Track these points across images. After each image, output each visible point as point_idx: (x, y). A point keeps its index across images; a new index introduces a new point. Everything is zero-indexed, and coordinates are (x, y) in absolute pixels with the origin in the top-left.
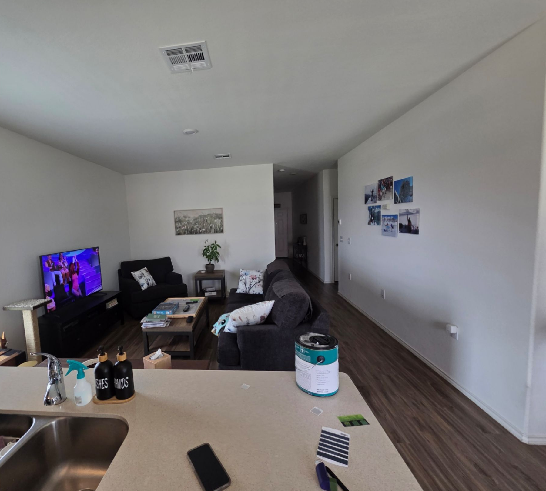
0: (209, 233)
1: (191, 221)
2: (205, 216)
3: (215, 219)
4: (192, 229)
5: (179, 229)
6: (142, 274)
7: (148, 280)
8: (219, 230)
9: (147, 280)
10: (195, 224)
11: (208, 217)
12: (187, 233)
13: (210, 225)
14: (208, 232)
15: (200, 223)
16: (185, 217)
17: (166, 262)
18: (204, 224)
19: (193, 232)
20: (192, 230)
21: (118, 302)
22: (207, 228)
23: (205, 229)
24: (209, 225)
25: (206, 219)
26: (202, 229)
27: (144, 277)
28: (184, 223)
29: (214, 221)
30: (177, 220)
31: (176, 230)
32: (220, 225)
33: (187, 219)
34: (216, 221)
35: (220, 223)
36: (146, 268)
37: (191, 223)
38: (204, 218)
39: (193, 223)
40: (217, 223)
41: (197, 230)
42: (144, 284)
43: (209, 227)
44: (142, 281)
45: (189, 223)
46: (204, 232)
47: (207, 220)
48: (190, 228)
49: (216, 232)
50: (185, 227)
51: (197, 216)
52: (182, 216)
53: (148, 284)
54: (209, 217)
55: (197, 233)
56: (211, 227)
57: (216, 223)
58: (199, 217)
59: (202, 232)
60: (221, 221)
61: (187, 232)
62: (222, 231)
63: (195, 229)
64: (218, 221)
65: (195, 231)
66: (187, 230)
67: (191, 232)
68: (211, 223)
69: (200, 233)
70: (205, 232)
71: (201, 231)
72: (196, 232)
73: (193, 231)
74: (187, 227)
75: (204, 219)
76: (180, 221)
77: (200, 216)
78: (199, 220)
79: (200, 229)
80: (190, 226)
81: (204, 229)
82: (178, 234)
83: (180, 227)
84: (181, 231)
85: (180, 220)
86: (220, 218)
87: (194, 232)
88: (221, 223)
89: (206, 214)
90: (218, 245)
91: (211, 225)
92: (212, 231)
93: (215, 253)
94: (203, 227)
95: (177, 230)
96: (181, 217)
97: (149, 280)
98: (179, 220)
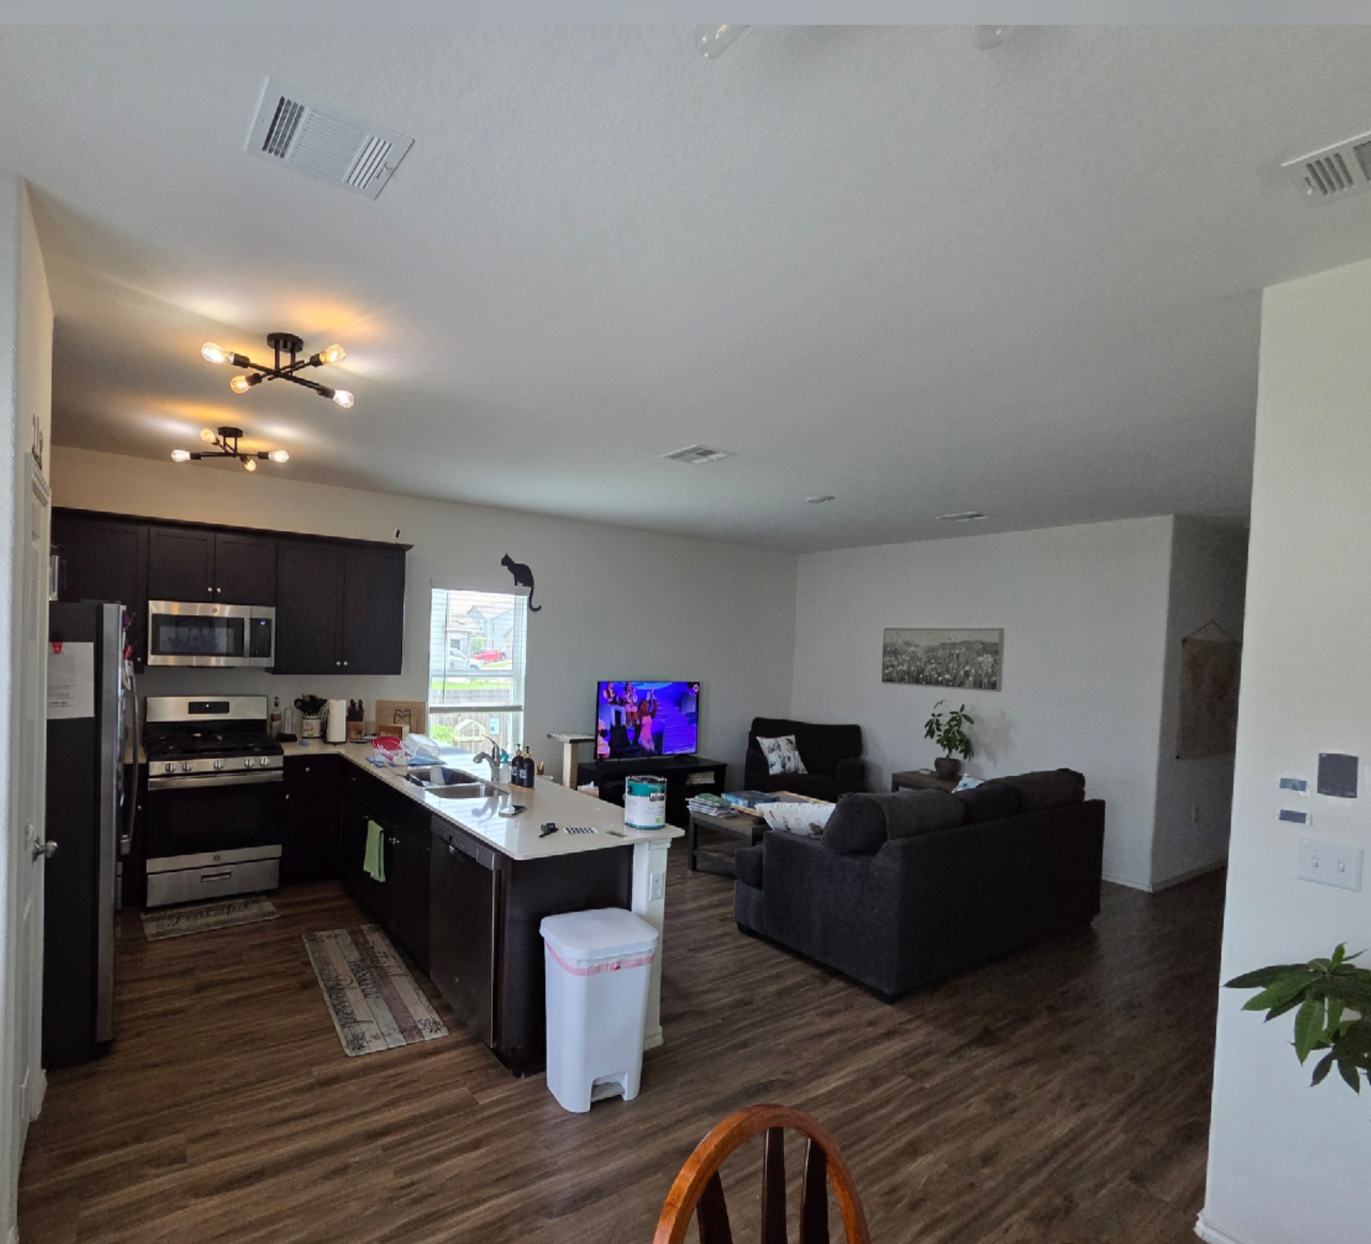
0: (960, 686)
1: (920, 654)
2: (954, 645)
3: (979, 654)
4: (921, 671)
5: (890, 669)
6: (777, 745)
7: (787, 760)
8: (985, 680)
9: (784, 758)
10: (929, 662)
11: (961, 648)
12: (907, 681)
13: (963, 668)
14: (958, 683)
15: (940, 661)
16: (908, 644)
17: (850, 737)
18: (951, 665)
19: (920, 681)
20: (919, 673)
21: (715, 779)
22: (956, 674)
23: (951, 676)
24: (961, 667)
25: (957, 651)
26: (944, 675)
27: (778, 751)
28: (904, 656)
29: (976, 659)
30: (888, 649)
31: (884, 670)
32: (990, 670)
33: (912, 649)
34: (980, 659)
35: (990, 665)
36: (792, 738)
37: (920, 659)
38: (951, 650)
39: (924, 660)
40: (983, 665)
41: (931, 675)
42: (775, 763)
43: (962, 673)
44: (772, 757)
45: (914, 658)
46: (947, 683)
47: (958, 655)
48: (916, 669)
49: (978, 685)
50: (905, 668)
51: (935, 644)
52: (901, 641)
53: (784, 766)
54: (963, 650)
55: (930, 682)
56: (967, 674)
57: (981, 664)
58: (940, 647)
59: (942, 680)
60: (995, 660)
61: (907, 678)
62: (993, 686)
63: (926, 673)
64: (987, 659)
65: (926, 676)
66: (908, 673)
67: (917, 678)
68: (967, 664)
69: (938, 683)
70: (950, 684)
71: (940, 679)
72: (928, 679)
73: (921, 676)
74: (909, 667)
75: (953, 652)
76: (895, 653)
77: (943, 646)
78: (940, 653)
79: (940, 675)
80: (917, 666)
81: (947, 676)
82: (888, 679)
83: (893, 666)
84: (894, 675)
85: (895, 649)
86: (991, 653)
87: (923, 678)
88: (992, 666)
89: (958, 641)
90: (965, 717)
91: (967, 668)
92: (967, 682)
93: (954, 733)
94: (948, 671)
95: (887, 671)
96: (898, 644)
97: (789, 758)
98: (893, 649)
